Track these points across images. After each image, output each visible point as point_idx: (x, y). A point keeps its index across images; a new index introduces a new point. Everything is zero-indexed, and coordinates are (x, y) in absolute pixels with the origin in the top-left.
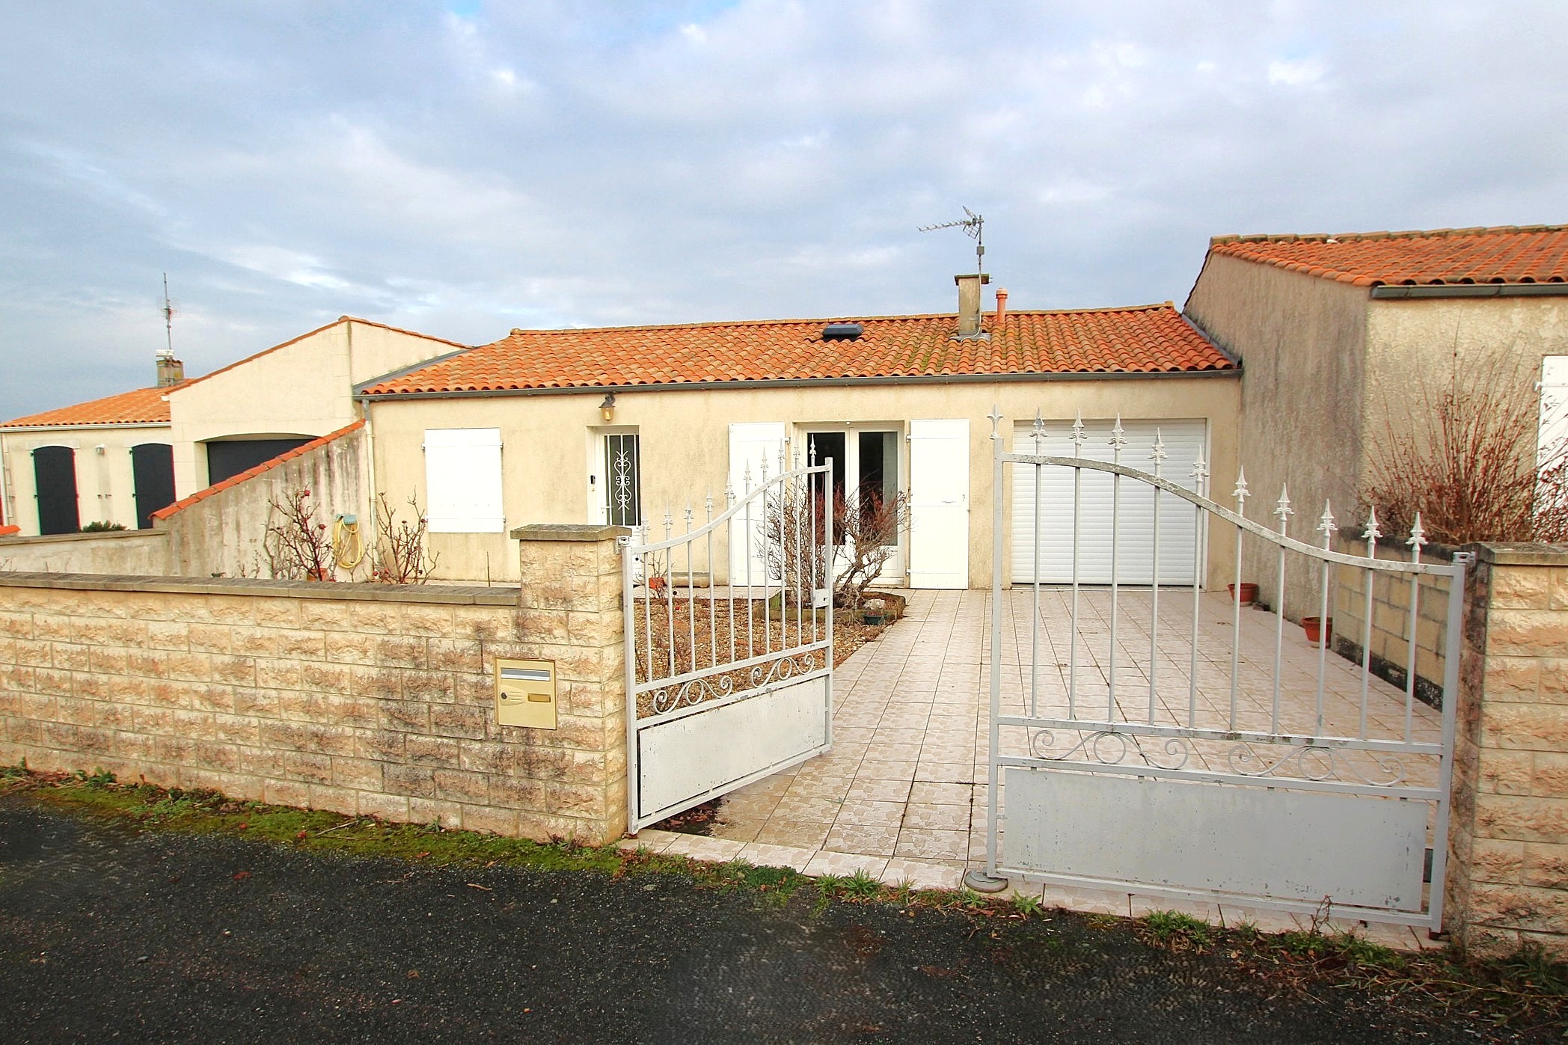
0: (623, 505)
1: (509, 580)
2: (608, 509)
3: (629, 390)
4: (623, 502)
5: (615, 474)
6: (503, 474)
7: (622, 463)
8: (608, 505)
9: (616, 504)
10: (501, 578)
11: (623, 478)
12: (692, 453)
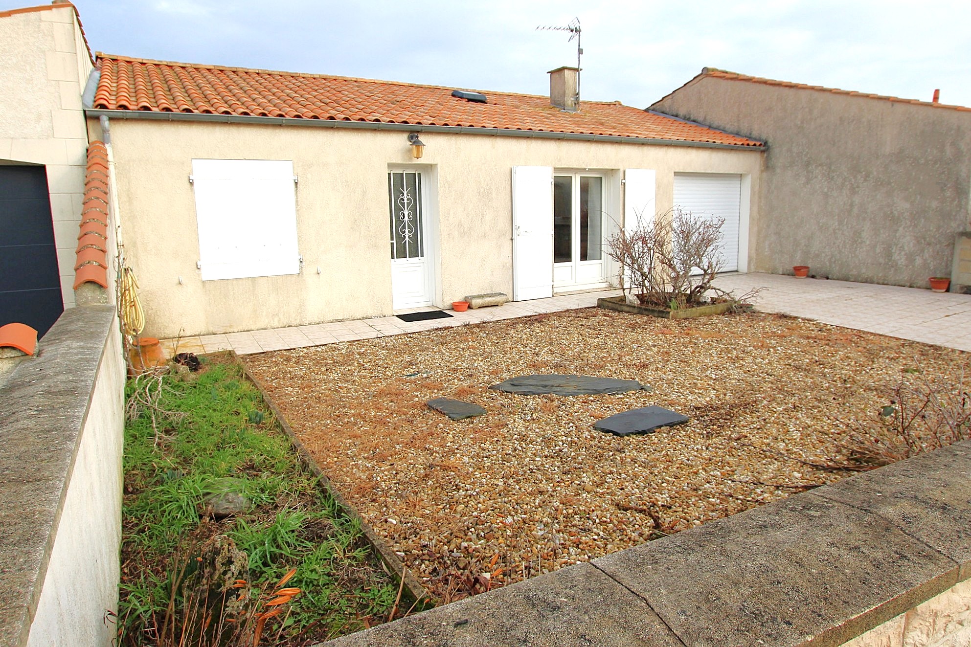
0: (407, 239)
1: (307, 323)
2: (392, 244)
3: (433, 130)
4: (407, 236)
5: (399, 210)
6: (298, 211)
7: (405, 199)
8: (392, 239)
9: (400, 238)
10: (298, 322)
11: (406, 213)
12: (482, 190)
